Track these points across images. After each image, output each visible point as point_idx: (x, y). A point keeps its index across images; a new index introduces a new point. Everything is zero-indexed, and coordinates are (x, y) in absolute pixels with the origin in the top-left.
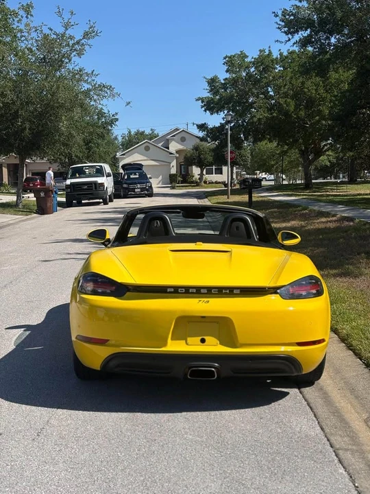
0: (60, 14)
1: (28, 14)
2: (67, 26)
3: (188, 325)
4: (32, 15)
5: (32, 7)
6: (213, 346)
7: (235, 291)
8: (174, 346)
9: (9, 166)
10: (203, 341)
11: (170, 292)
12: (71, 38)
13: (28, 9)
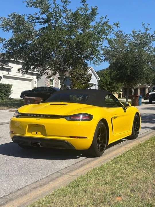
0: (143, 25)
1: (117, 26)
2: (147, 30)
3: (33, 127)
4: (119, 27)
5: (119, 24)
6: (40, 135)
7: (48, 116)
8: (28, 134)
9: (141, 89)
10: (37, 133)
11: (29, 116)
12: (149, 34)
13: (117, 25)
